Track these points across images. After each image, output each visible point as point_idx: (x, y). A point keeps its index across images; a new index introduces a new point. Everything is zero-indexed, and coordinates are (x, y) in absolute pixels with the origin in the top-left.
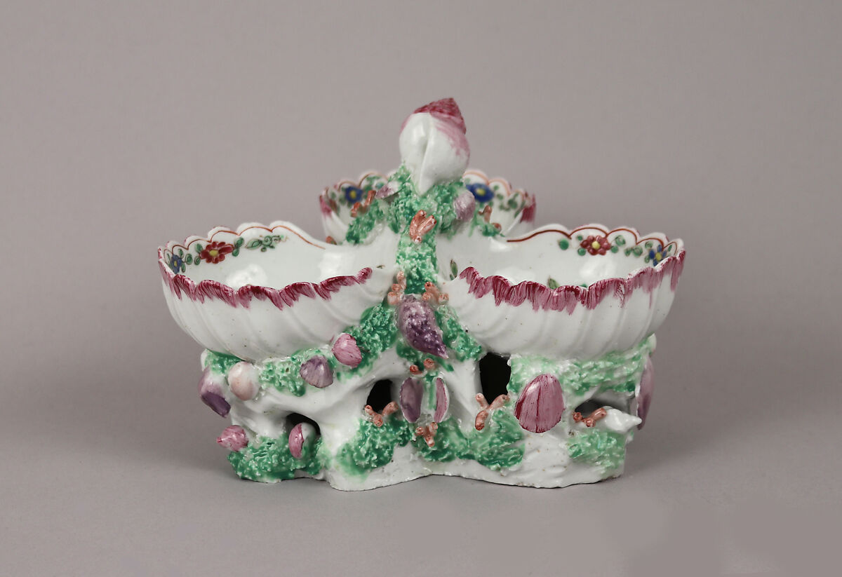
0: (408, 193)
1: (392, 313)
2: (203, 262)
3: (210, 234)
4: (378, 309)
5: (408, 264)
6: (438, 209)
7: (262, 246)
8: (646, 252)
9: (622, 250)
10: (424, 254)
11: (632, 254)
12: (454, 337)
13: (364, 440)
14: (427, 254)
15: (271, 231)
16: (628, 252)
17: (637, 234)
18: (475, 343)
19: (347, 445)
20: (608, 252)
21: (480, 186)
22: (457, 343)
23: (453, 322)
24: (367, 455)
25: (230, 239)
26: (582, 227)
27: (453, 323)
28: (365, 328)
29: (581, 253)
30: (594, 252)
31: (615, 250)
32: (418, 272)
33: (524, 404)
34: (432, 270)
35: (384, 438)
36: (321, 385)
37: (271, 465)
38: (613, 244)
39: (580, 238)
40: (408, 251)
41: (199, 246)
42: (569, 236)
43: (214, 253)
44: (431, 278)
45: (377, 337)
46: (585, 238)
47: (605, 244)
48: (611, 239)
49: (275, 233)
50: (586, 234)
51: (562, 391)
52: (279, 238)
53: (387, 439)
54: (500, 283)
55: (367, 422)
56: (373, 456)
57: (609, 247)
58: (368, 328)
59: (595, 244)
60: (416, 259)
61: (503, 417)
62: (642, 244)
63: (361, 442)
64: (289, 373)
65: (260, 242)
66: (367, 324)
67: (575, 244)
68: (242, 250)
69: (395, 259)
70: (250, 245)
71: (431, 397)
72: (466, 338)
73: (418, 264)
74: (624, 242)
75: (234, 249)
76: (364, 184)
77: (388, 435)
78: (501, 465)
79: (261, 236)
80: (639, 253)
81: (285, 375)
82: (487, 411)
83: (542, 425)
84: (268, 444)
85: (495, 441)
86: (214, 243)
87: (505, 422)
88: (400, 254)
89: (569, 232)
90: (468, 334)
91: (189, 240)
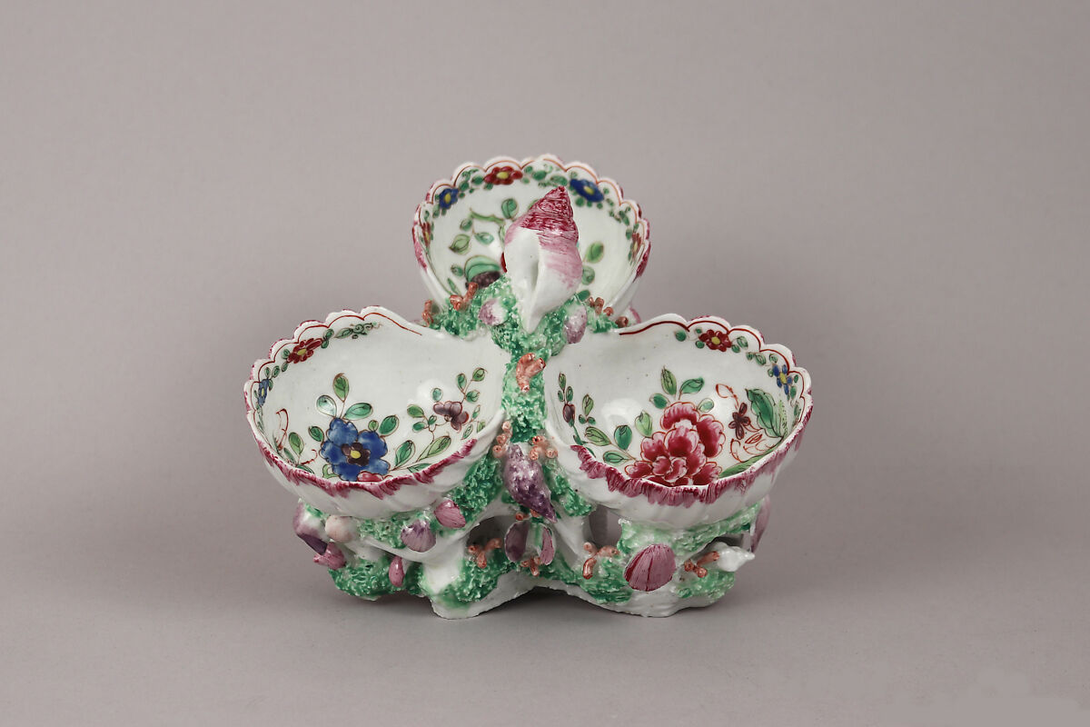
0: (515, 325)
1: (497, 465)
2: (292, 364)
3: (296, 334)
4: (482, 462)
5: (514, 411)
6: (547, 343)
7: (353, 334)
8: (769, 364)
9: (743, 352)
10: (531, 400)
11: (754, 360)
12: (563, 494)
13: (467, 581)
14: (536, 400)
15: (363, 319)
16: (750, 356)
17: (761, 340)
18: (585, 502)
19: (450, 585)
20: (729, 350)
21: (588, 183)
22: (567, 500)
23: (562, 479)
24: (470, 595)
25: (318, 334)
26: (701, 319)
27: (562, 481)
28: (469, 485)
29: (701, 346)
30: (713, 347)
31: (737, 350)
32: (525, 420)
33: (634, 572)
34: (540, 417)
35: (488, 575)
36: (424, 547)
37: (371, 589)
38: (735, 343)
39: (698, 331)
40: (514, 395)
41: (286, 351)
42: (687, 329)
43: (302, 352)
44: (539, 425)
45: (482, 494)
46: (705, 331)
47: (726, 341)
48: (733, 337)
49: (368, 320)
50: (705, 328)
51: (674, 556)
52: (371, 326)
53: (491, 576)
54: (614, 475)
55: (471, 563)
56: (476, 594)
57: (730, 345)
58: (472, 485)
59: (715, 340)
60: (524, 406)
61: (613, 567)
62: (766, 354)
63: (465, 583)
64: (389, 530)
65: (351, 331)
66: (471, 482)
67: (693, 336)
68: (332, 341)
69: (500, 401)
70: (340, 334)
71: (537, 534)
72: (576, 498)
73: (525, 411)
74: (747, 345)
75: (323, 342)
76: (461, 180)
77: (492, 572)
78: (607, 600)
79: (352, 325)
80: (763, 363)
81: (385, 533)
82: (596, 558)
83: (651, 586)
84: (368, 566)
85: (603, 585)
86: (302, 342)
87: (614, 570)
88: (506, 397)
89: (687, 324)
90: (577, 493)
91: (274, 350)
